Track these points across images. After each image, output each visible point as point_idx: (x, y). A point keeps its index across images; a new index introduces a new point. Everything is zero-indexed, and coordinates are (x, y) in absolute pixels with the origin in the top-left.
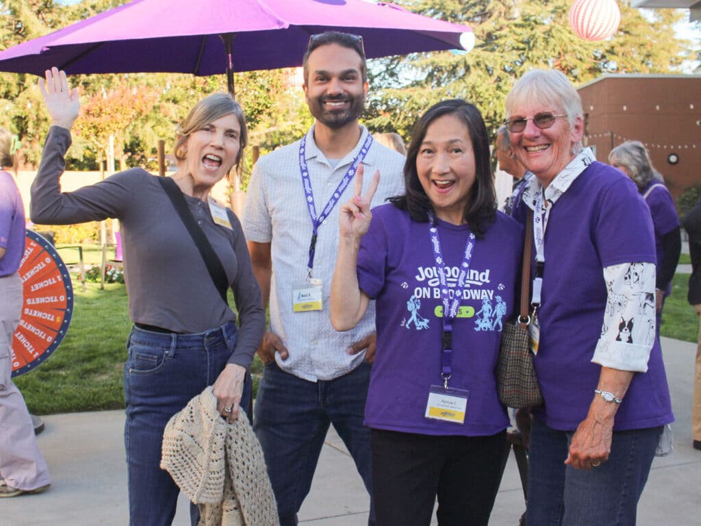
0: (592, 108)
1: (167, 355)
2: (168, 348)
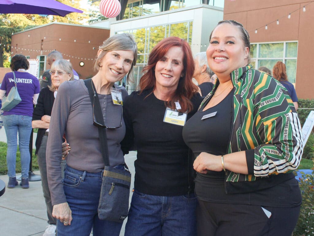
0: (45, 38)
1: (81, 179)
2: (82, 175)
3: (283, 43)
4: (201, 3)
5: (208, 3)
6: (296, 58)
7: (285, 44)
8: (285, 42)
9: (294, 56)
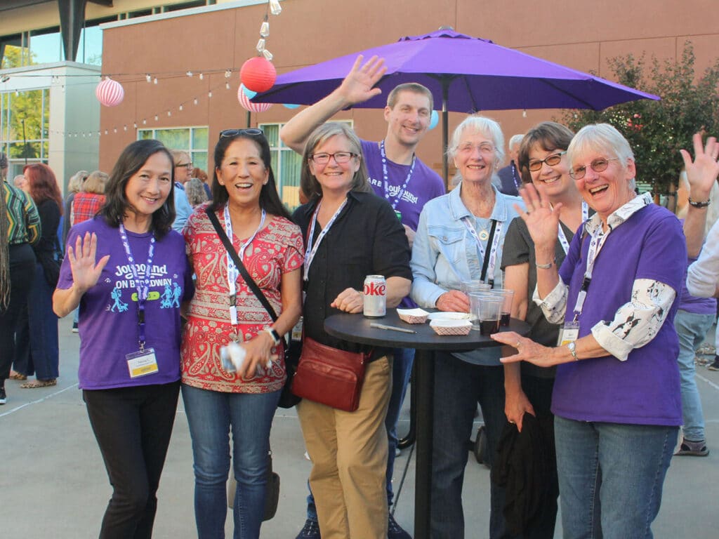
3: (188, 130)
4: (61, 59)
5: (74, 59)
6: (206, 150)
7: (191, 131)
8: (191, 128)
9: (205, 148)
